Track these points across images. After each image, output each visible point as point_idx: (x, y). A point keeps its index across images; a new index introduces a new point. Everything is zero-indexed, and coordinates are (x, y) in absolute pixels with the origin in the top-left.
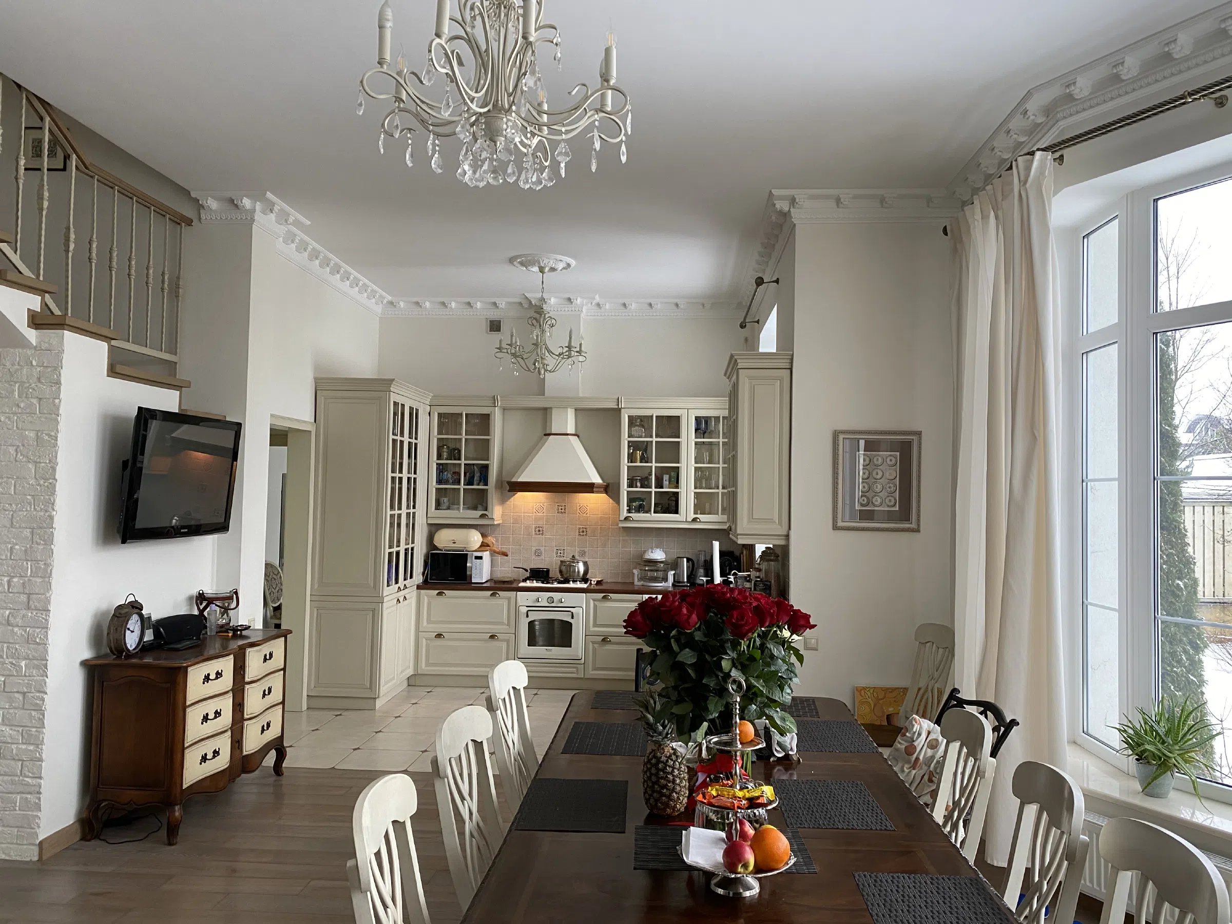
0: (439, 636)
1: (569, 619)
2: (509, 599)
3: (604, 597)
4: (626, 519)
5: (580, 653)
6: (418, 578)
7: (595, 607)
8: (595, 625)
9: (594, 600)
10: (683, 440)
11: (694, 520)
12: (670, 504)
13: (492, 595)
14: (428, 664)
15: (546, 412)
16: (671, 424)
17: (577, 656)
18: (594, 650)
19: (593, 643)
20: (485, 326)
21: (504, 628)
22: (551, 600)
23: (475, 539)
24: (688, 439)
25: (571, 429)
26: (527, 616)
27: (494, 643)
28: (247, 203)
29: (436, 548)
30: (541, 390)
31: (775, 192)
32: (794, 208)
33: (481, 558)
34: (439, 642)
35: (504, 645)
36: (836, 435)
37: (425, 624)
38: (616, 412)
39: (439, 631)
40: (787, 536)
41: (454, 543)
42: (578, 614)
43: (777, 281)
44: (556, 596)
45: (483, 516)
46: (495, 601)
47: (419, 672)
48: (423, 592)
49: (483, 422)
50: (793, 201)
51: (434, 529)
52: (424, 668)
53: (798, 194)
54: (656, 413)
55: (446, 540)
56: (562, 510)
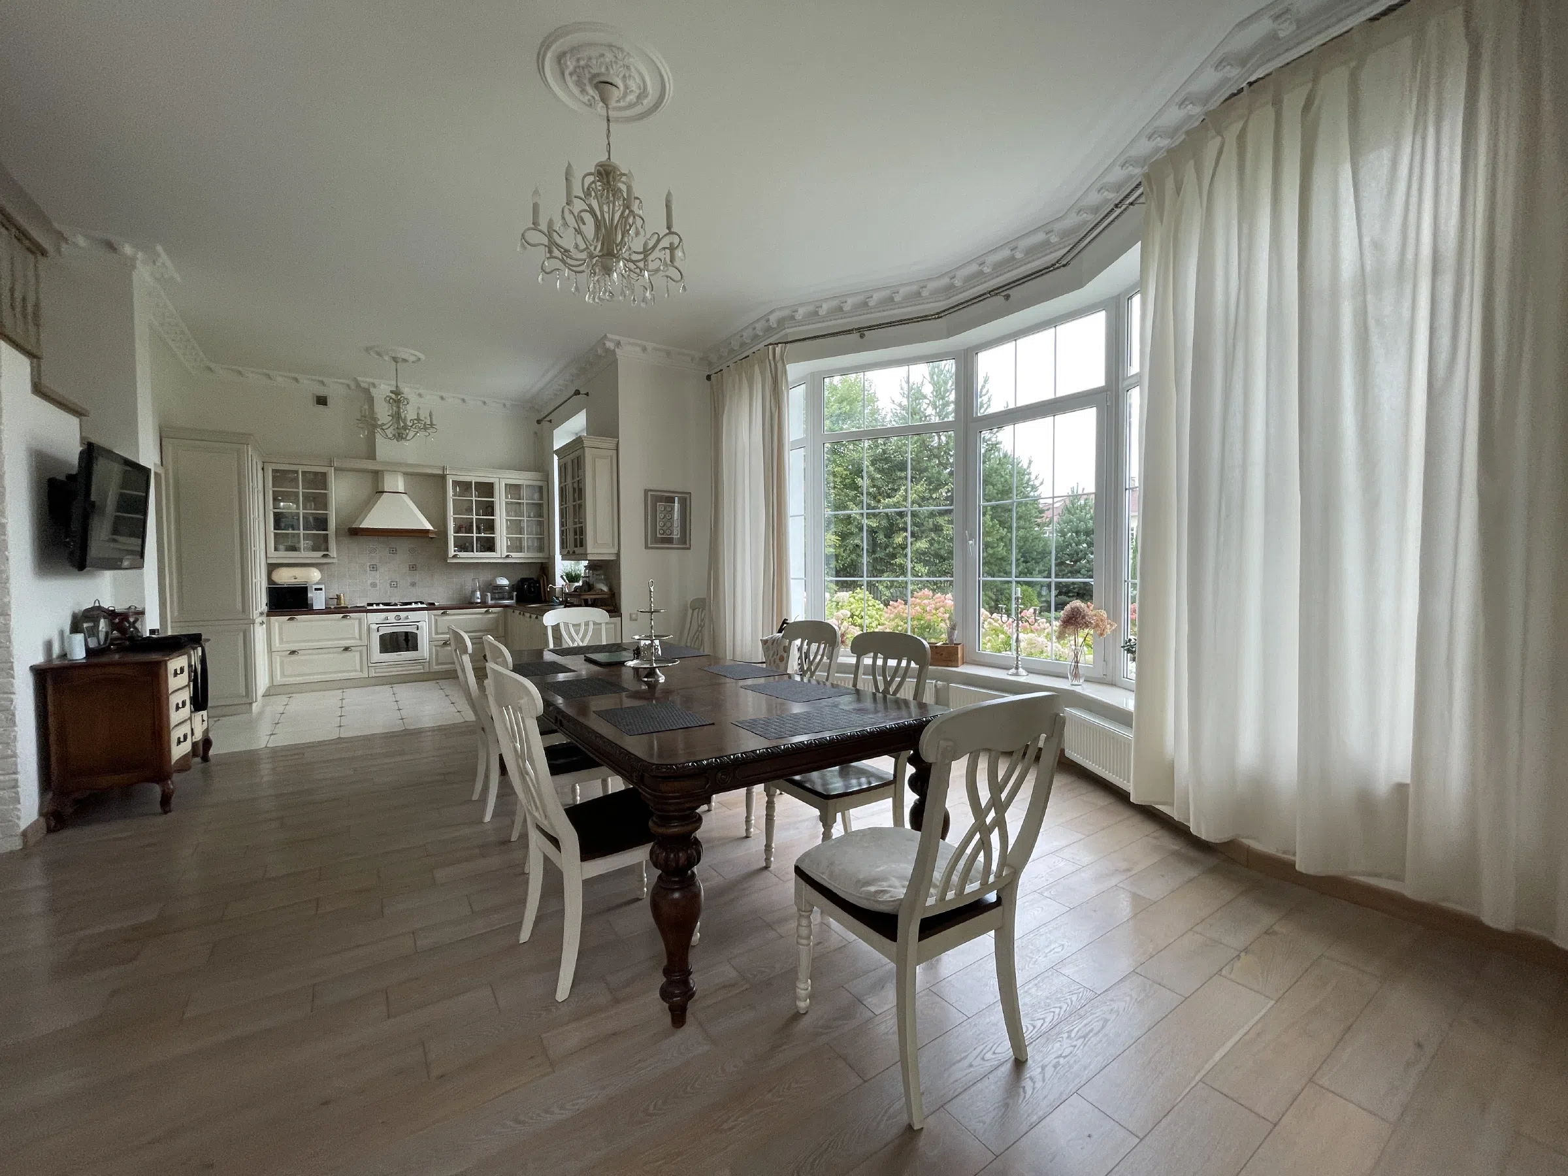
0: (293, 652)
1: (415, 631)
2: (360, 620)
3: (443, 613)
4: (455, 556)
5: (426, 654)
6: (265, 608)
7: (436, 621)
8: (437, 633)
9: (435, 615)
10: (496, 500)
11: (507, 556)
12: (489, 546)
13: (343, 617)
14: (283, 674)
15: (377, 475)
16: (487, 489)
17: (424, 656)
18: (437, 651)
19: (436, 646)
20: (311, 401)
21: (358, 642)
22: (398, 618)
23: (315, 575)
24: (500, 500)
25: (401, 488)
26: (378, 631)
27: (347, 654)
28: (128, 250)
29: (275, 583)
30: (372, 456)
31: (609, 335)
32: (618, 347)
33: (321, 589)
34: (293, 657)
35: (357, 655)
36: (646, 492)
37: (278, 645)
38: (443, 477)
39: (294, 649)
40: (618, 555)
41: (296, 578)
42: (422, 627)
43: (587, 394)
44: (403, 614)
45: (325, 556)
46: (345, 622)
47: (275, 684)
48: (274, 619)
49: (319, 480)
50: (618, 344)
51: (272, 568)
52: (279, 679)
53: (623, 340)
54: (474, 480)
55: (285, 577)
56: (394, 551)
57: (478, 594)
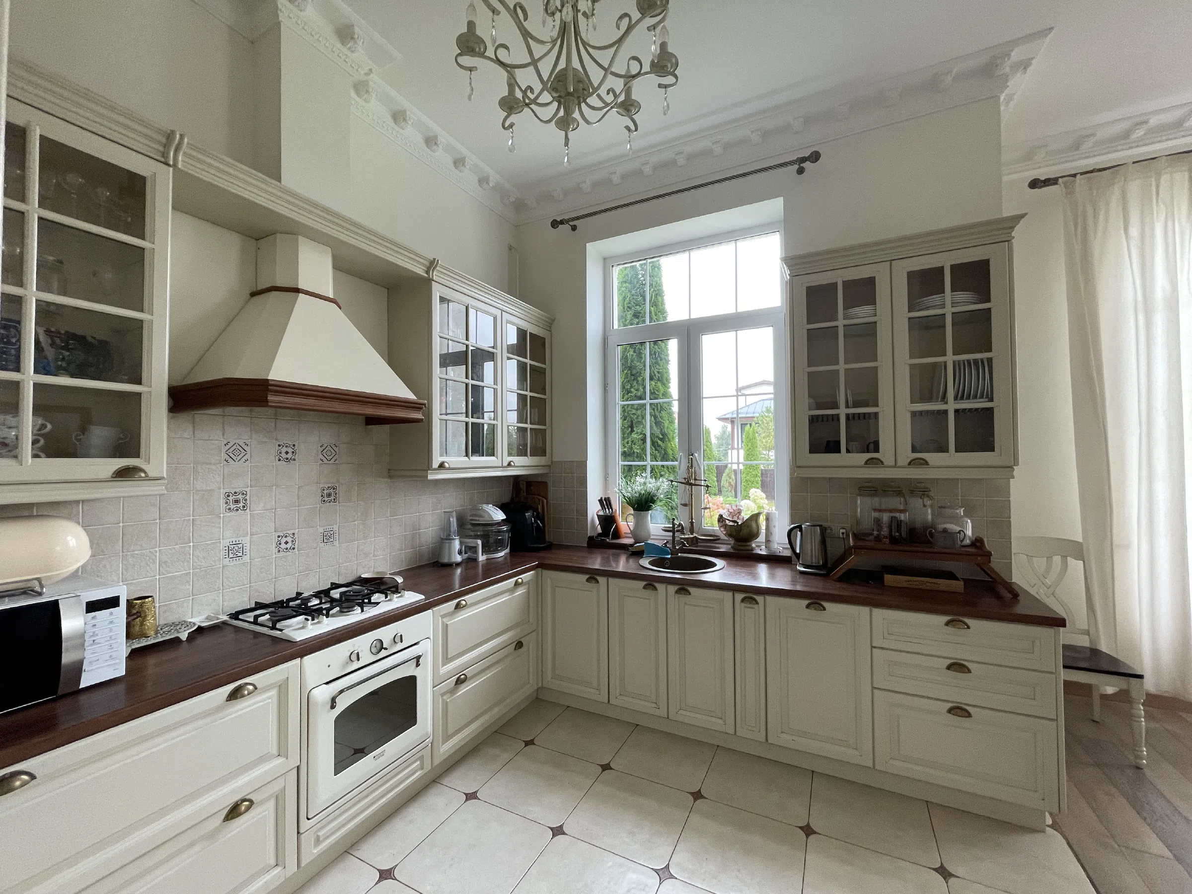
1: (412, 670)
3: (458, 606)
4: (441, 466)
7: (445, 628)
8: (445, 662)
9: (441, 619)
10: (498, 351)
11: (509, 465)
13: (231, 694)
15: (281, 235)
18: (446, 709)
19: (443, 697)
21: (275, 767)
22: (378, 646)
24: (502, 354)
25: (328, 290)
26: (331, 705)
27: (236, 826)
35: (268, 816)
42: (426, 653)
44: (385, 633)
45: (125, 473)
54: (471, 304)
56: (288, 456)
57: (457, 544)
